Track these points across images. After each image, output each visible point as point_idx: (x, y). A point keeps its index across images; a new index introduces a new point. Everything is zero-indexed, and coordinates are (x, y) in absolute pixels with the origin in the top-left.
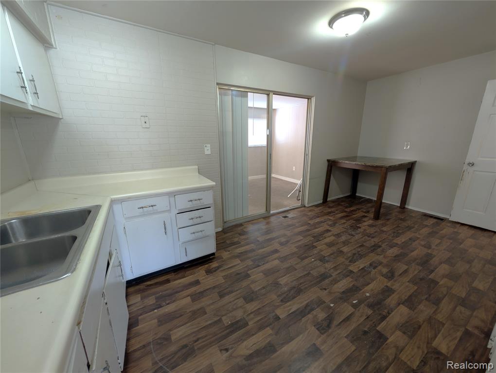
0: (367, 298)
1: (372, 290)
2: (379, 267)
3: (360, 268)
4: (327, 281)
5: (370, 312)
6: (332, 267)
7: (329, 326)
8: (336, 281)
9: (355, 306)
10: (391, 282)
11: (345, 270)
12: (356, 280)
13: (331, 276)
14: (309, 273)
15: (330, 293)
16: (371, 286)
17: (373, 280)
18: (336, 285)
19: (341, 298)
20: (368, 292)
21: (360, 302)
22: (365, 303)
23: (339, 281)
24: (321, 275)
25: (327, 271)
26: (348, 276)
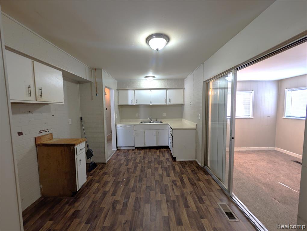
0: (121, 184)
1: (120, 189)
2: (121, 208)
3: (130, 197)
4: (138, 179)
5: (119, 180)
6: (142, 187)
7: (127, 170)
8: (135, 182)
9: (124, 179)
10: (114, 200)
11: (136, 190)
12: (128, 188)
13: (138, 183)
14: (146, 177)
15: (134, 177)
16: (122, 190)
17: (122, 194)
18: (134, 180)
19: (129, 178)
20: (122, 187)
21: (123, 181)
22: (121, 182)
23: (134, 183)
24: (142, 181)
25: (142, 184)
26: (133, 188)
